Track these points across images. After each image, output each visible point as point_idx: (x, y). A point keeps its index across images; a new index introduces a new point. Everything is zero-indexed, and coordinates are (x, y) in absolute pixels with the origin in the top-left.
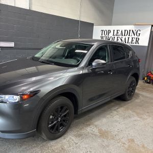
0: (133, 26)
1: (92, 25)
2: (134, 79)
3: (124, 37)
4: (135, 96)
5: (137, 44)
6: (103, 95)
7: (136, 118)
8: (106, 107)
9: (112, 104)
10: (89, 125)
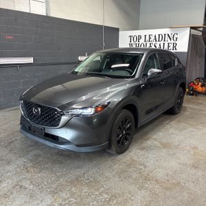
0: (168, 29)
1: (117, 30)
2: (181, 89)
3: (158, 43)
4: (182, 109)
5: (175, 51)
6: (157, 107)
7: (191, 129)
8: (156, 122)
9: (162, 118)
10: (148, 139)
